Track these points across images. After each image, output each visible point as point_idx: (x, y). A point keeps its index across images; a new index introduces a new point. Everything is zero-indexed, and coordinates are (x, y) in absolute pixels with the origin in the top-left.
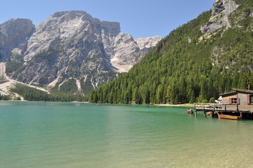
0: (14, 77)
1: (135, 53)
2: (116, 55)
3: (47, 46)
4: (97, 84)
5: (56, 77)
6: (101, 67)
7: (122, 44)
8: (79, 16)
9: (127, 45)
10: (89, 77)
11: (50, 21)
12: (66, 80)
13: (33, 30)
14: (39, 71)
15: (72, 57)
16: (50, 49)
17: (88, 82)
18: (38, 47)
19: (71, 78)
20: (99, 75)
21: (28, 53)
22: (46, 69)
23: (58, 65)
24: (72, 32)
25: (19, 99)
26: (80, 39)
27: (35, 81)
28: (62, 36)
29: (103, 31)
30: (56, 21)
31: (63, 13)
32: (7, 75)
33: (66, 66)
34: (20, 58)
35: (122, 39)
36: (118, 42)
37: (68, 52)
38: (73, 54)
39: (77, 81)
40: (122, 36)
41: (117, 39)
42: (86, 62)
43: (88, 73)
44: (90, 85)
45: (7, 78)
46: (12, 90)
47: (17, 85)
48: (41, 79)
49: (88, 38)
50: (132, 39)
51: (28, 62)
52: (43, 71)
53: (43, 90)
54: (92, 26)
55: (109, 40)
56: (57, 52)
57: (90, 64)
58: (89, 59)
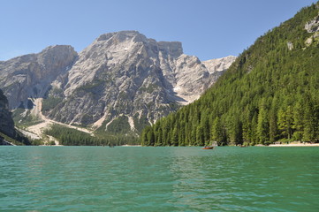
0: (51, 117)
1: (203, 80)
2: (179, 83)
3: (91, 76)
4: (155, 121)
5: (102, 115)
6: (160, 99)
7: (186, 68)
8: (130, 37)
9: (192, 70)
10: (145, 112)
11: (95, 46)
12: (115, 118)
13: (76, 57)
14: (82, 108)
15: (123, 88)
16: (95, 79)
17: (144, 120)
18: (80, 79)
19: (121, 115)
20: (157, 110)
21: (69, 86)
22: (90, 105)
23: (105, 98)
24: (122, 58)
25: (53, 143)
26: (132, 65)
27: (77, 120)
28: (110, 62)
29: (160, 53)
30: (102, 45)
31: (111, 35)
32: (43, 114)
33: (116, 99)
34: (60, 92)
35: (185, 63)
36: (181, 67)
37: (117, 82)
38: (123, 83)
39: (130, 118)
40: (185, 59)
41: (178, 63)
42: (140, 93)
43: (143, 107)
44: (147, 123)
45: (43, 117)
46: (47, 133)
47: (54, 127)
48: (84, 117)
49: (143, 62)
50: (199, 62)
51: (68, 97)
52: (86, 107)
53: (86, 131)
54: (147, 48)
55: (168, 65)
56: (103, 82)
57: (146, 95)
58: (145, 90)
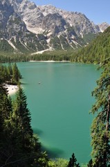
1: (41, 18)
4: (26, 43)
7: (27, 9)
9: (32, 11)
10: (18, 38)
17: (19, 43)
19: (2, 39)
20: (25, 36)
35: (26, 6)
36: (24, 8)
39: (9, 41)
40: (26, 3)
42: (10, 24)
57: (15, 26)
58: (13, 22)
